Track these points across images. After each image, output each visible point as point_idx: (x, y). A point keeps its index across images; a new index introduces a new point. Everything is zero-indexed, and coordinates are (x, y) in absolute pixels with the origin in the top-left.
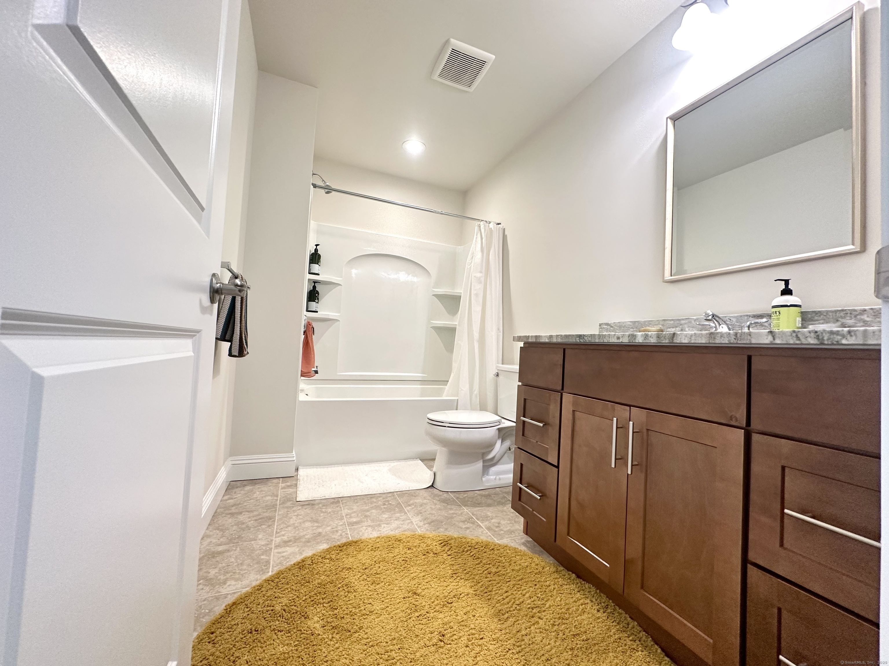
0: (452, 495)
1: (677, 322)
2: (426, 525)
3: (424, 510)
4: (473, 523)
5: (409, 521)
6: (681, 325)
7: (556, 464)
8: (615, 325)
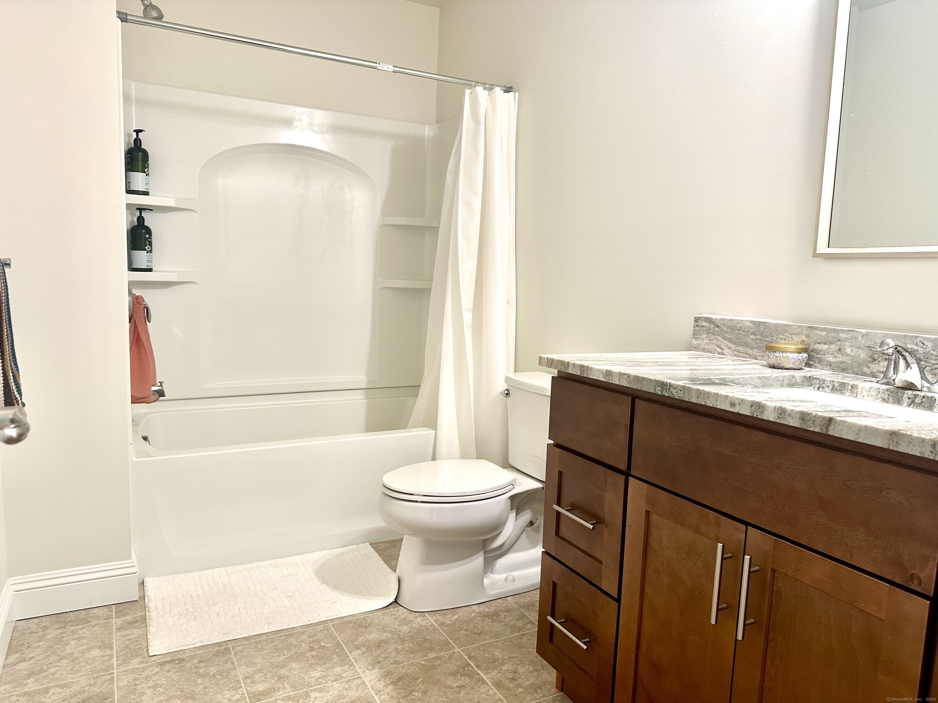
0: (431, 619)
1: (833, 334)
2: (390, 686)
3: (383, 655)
4: (471, 675)
5: (359, 681)
6: (839, 340)
7: (616, 596)
8: (724, 325)
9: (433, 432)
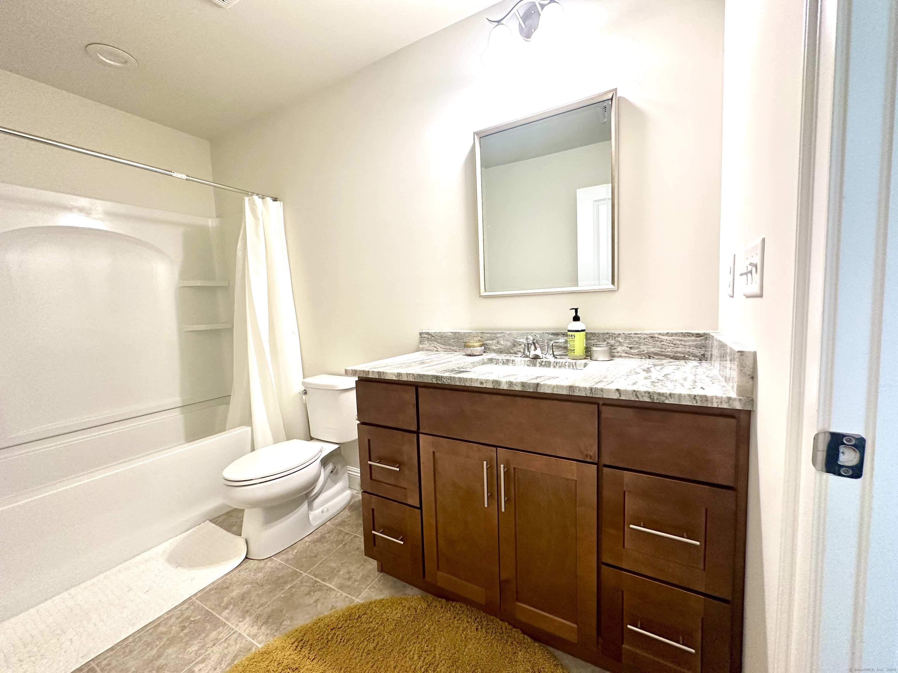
0: (278, 560)
4: (321, 588)
7: (418, 506)
8: (436, 335)
9: (250, 428)
